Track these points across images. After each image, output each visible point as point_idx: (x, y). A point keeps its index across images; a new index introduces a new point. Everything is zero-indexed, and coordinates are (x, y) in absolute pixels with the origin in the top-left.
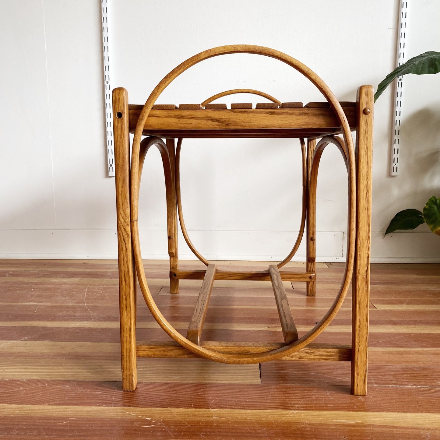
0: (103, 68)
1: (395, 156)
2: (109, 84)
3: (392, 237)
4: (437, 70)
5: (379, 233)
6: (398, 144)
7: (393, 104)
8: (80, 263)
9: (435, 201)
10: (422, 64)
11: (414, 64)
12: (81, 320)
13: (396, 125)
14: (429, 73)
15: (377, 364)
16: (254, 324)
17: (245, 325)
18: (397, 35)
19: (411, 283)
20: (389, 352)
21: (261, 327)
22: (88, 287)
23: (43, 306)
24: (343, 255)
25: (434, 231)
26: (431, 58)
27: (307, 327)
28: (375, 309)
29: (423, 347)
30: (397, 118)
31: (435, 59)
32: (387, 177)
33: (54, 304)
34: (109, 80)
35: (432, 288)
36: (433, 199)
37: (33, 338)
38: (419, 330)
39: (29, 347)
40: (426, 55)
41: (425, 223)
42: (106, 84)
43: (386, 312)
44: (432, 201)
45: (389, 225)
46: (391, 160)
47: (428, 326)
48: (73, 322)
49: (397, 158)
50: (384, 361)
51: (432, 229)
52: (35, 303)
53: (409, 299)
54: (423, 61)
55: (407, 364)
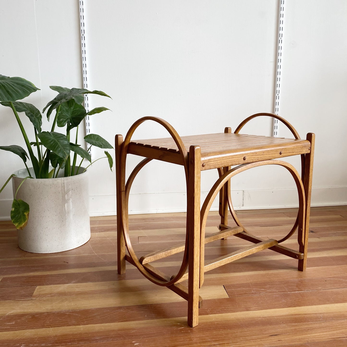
3: (273, 192)
18: (276, 67)
19: (288, 223)
24: (243, 205)
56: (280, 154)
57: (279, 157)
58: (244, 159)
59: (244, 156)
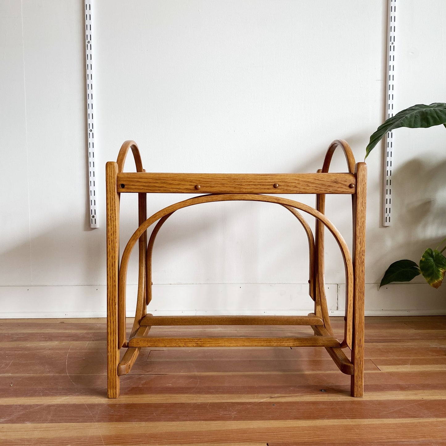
0: (86, 116)
1: (388, 206)
2: (92, 132)
3: (387, 288)
4: (430, 124)
5: (373, 285)
6: (390, 194)
7: (384, 154)
8: (58, 323)
9: (431, 253)
10: (414, 118)
11: (406, 117)
12: (64, 395)
13: (387, 175)
14: (422, 126)
15: (392, 440)
16: (255, 394)
17: (246, 396)
18: (386, 88)
19: (411, 339)
20: (402, 424)
21: (263, 398)
22: (69, 352)
23: (20, 377)
24: (337, 308)
25: (431, 284)
26: (423, 112)
27: (312, 396)
28: (379, 372)
29: (437, 416)
30: (388, 168)
31: (427, 113)
32: (380, 227)
33: (32, 375)
34: (93, 128)
35: (434, 345)
36: (428, 251)
37: (10, 420)
38: (428, 396)
39: (6, 432)
40: (416, 108)
41: (421, 275)
42: (89, 132)
43: (391, 374)
44: (429, 253)
45: (383, 276)
46: (383, 210)
47: (437, 391)
48: (55, 398)
49: (390, 208)
50: (400, 436)
51: (429, 282)
52: (10, 375)
53: (412, 358)
54: (415, 114)
55: (423, 439)
58: (196, 188)
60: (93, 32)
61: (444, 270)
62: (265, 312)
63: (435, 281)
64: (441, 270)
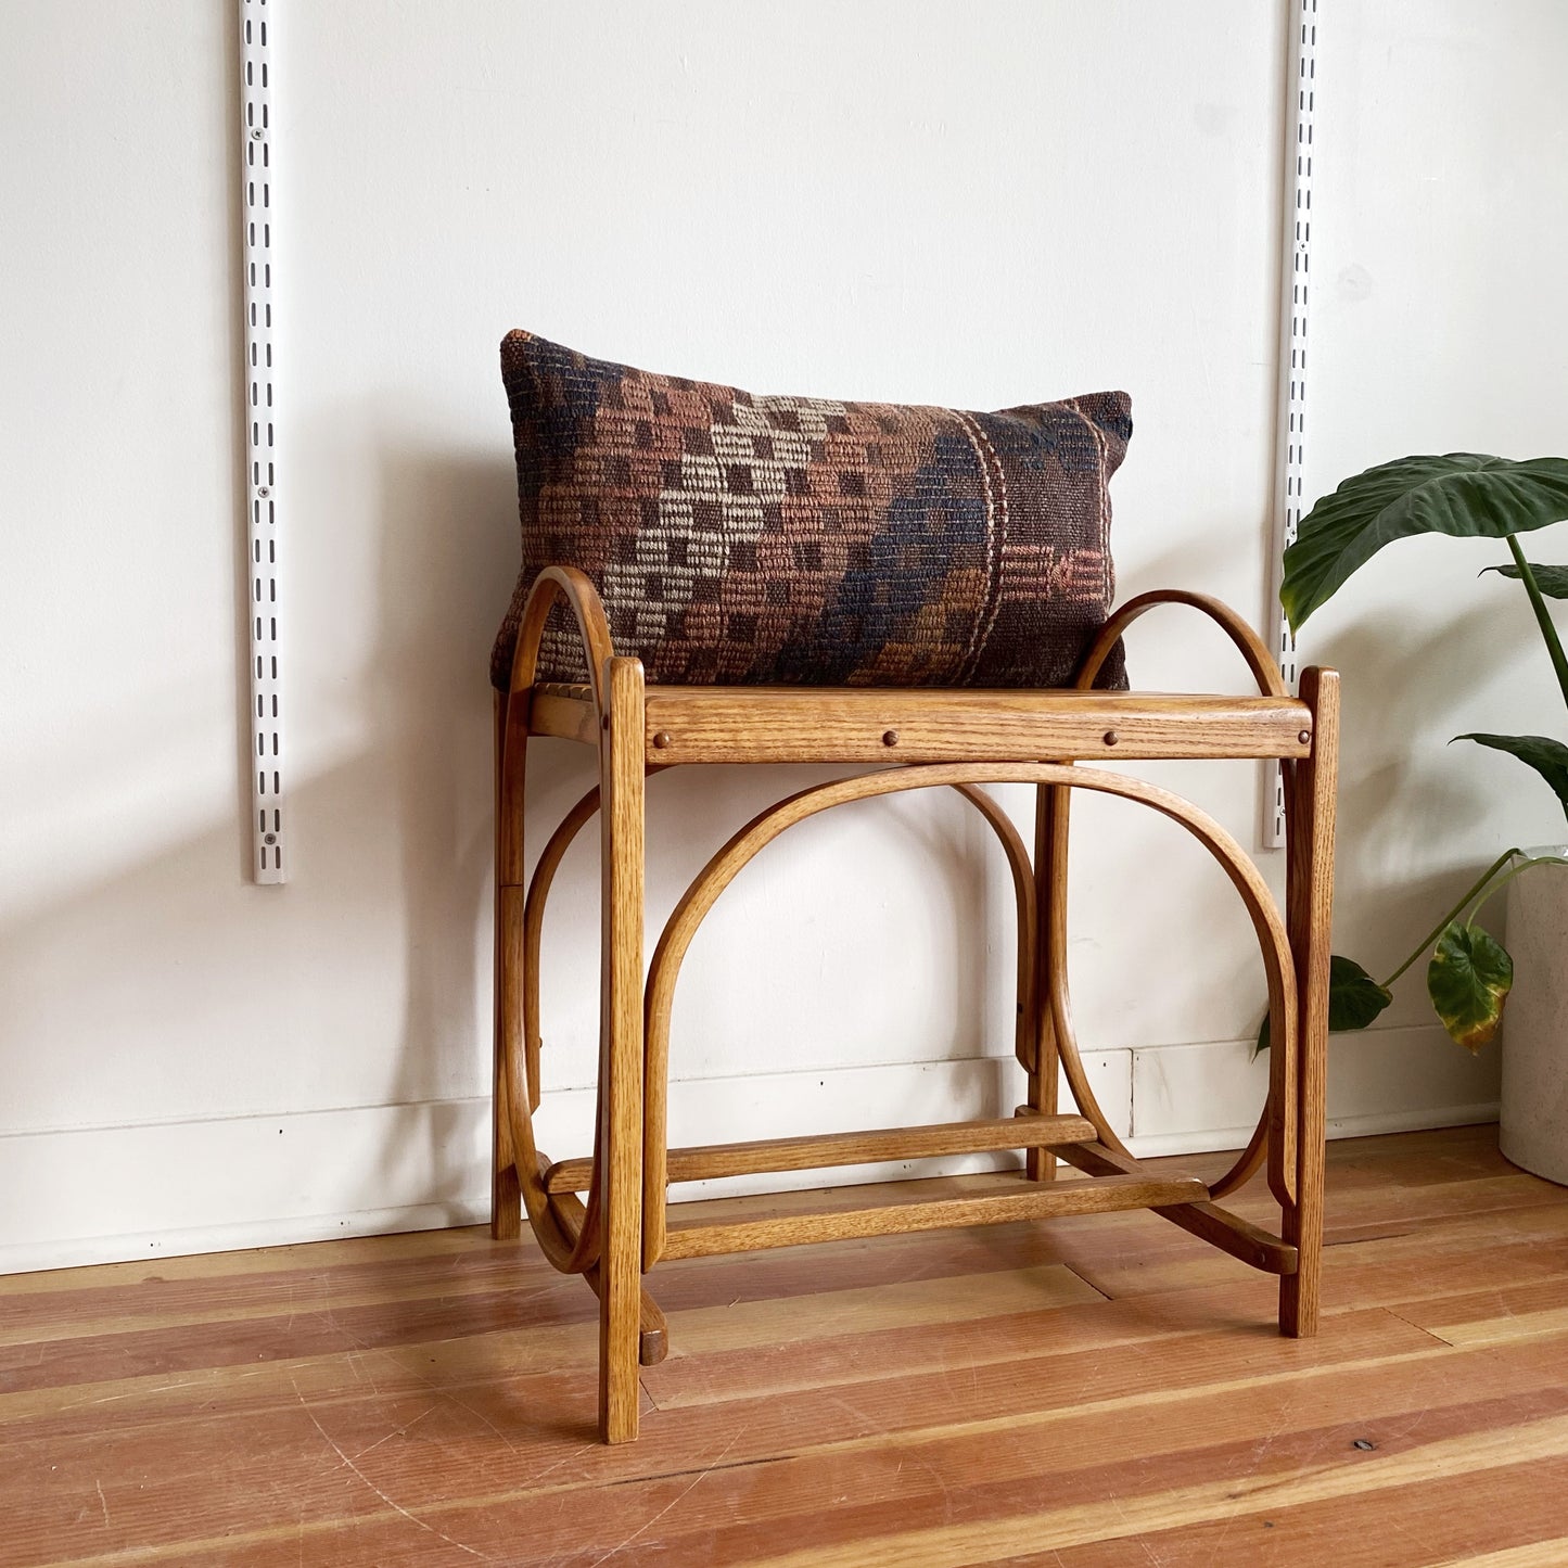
0: (245, 433)
2: (270, 498)
5: (1237, 1043)
9: (1464, 939)
10: (1447, 502)
25: (1461, 1037)
28: (1453, 1350)
34: (271, 484)
36: (1455, 931)
42: (255, 497)
44: (1455, 939)
45: (1265, 1015)
46: (1267, 797)
51: (1455, 1030)
54: (1441, 489)
56: (1108, 739)
57: (1101, 753)
58: (888, 740)
59: (889, 727)
60: (274, 96)
61: (1500, 990)
62: (908, 1166)
63: (1473, 1026)
64: (1495, 989)
